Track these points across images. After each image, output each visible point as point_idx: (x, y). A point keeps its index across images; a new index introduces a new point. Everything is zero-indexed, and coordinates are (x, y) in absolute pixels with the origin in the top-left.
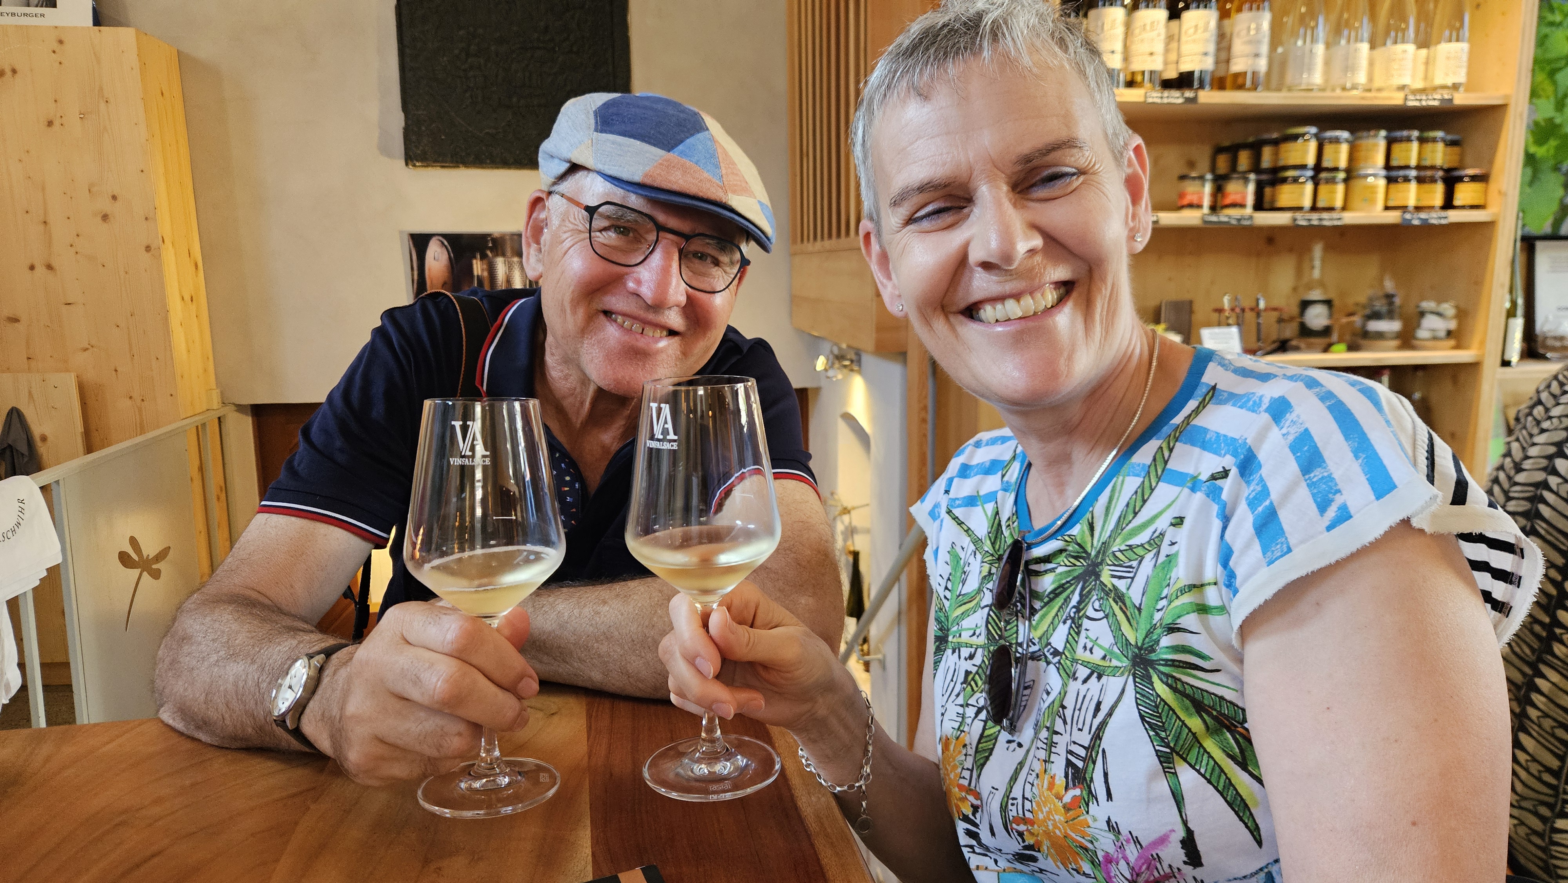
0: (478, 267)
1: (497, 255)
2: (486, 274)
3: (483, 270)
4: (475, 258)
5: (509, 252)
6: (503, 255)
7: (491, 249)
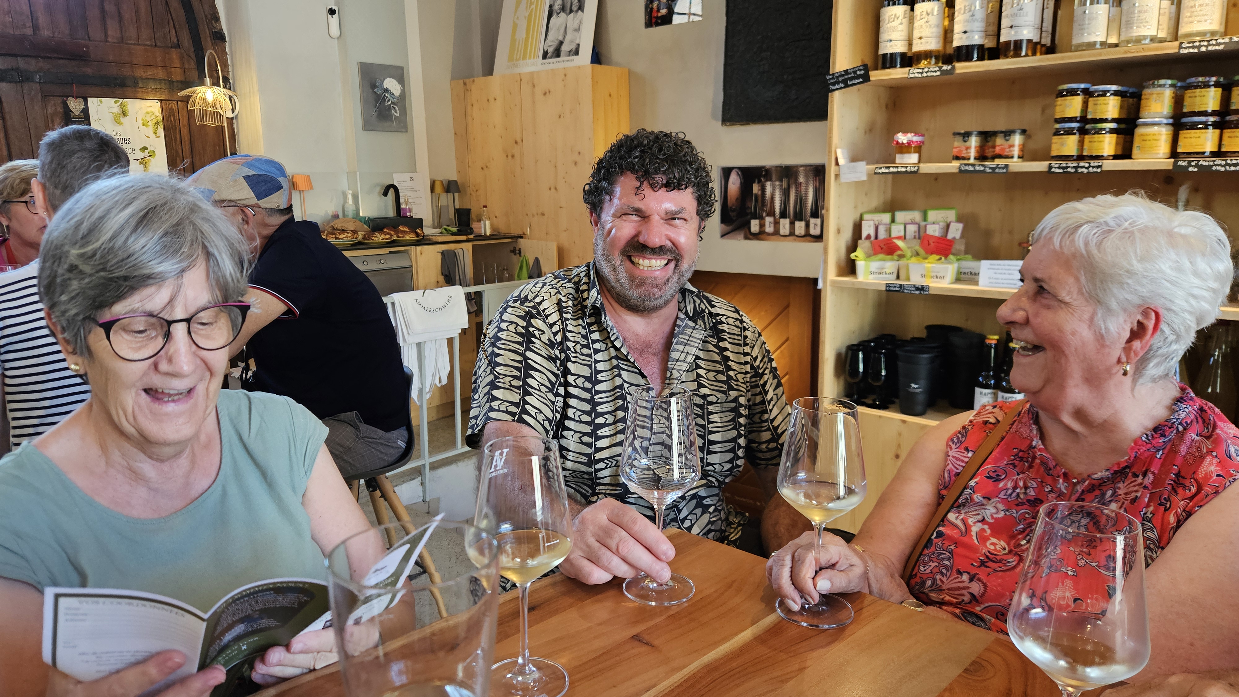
0: (756, 189)
1: (767, 181)
2: (760, 193)
3: (758, 190)
4: (754, 182)
5: (774, 179)
6: (771, 180)
7: (764, 176)
